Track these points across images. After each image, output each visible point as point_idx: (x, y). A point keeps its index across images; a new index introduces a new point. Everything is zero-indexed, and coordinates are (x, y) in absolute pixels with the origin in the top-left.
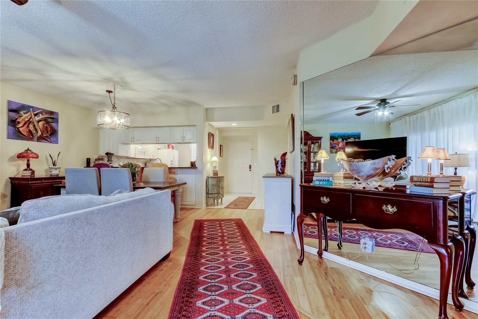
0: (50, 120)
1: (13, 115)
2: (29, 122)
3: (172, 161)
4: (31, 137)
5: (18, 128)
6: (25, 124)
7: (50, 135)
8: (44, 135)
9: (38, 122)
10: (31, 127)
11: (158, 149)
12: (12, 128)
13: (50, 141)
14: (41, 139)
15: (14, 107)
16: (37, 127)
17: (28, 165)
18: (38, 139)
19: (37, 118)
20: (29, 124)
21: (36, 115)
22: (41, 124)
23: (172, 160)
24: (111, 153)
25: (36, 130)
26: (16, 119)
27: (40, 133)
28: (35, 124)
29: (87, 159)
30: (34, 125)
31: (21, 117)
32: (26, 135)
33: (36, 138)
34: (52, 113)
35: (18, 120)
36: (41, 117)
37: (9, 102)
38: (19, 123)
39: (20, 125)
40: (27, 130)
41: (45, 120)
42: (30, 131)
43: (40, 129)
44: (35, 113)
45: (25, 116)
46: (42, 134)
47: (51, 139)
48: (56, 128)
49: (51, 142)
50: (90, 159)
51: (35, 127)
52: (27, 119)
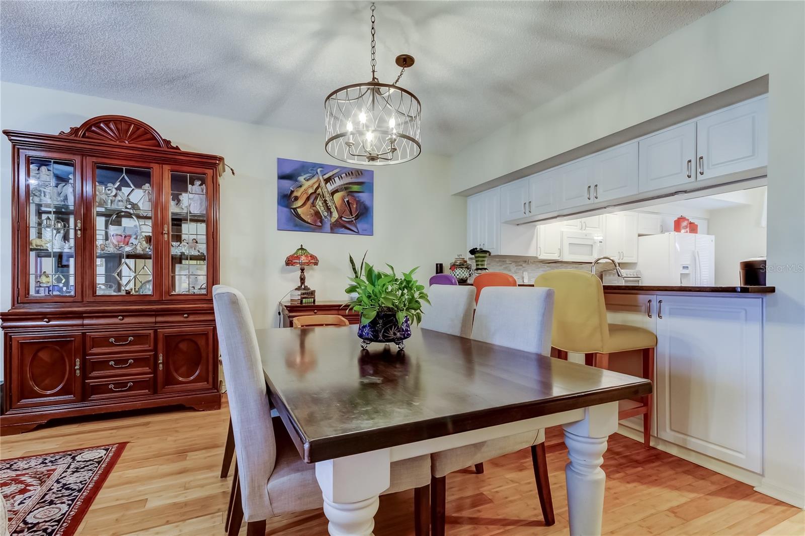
0: (355, 188)
1: (288, 185)
2: (315, 195)
3: (685, 268)
4: (320, 224)
5: (295, 209)
6: (308, 199)
7: (357, 217)
8: (343, 219)
9: (333, 193)
10: (319, 204)
11: (639, 235)
12: (285, 209)
13: (357, 231)
14: (338, 226)
15: (288, 170)
16: (330, 204)
17: (302, 280)
18: (331, 228)
19: (330, 187)
20: (316, 198)
21: (327, 180)
22: (337, 196)
23: (687, 263)
24: (484, 249)
25: (328, 209)
26: (292, 192)
27: (335, 215)
28: (327, 199)
29: (437, 264)
30: (325, 201)
31: (301, 186)
32: (309, 221)
33: (328, 226)
34: (359, 173)
35: (295, 194)
36: (338, 183)
37: (280, 162)
38: (296, 198)
39: (299, 203)
40: (312, 212)
41: (346, 188)
42: (317, 214)
43: (336, 207)
44: (326, 177)
45: (307, 184)
46: (341, 217)
47: (358, 226)
48: (367, 203)
49: (358, 233)
50: (441, 265)
51: (327, 204)
52: (311, 191)
